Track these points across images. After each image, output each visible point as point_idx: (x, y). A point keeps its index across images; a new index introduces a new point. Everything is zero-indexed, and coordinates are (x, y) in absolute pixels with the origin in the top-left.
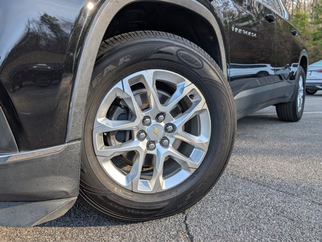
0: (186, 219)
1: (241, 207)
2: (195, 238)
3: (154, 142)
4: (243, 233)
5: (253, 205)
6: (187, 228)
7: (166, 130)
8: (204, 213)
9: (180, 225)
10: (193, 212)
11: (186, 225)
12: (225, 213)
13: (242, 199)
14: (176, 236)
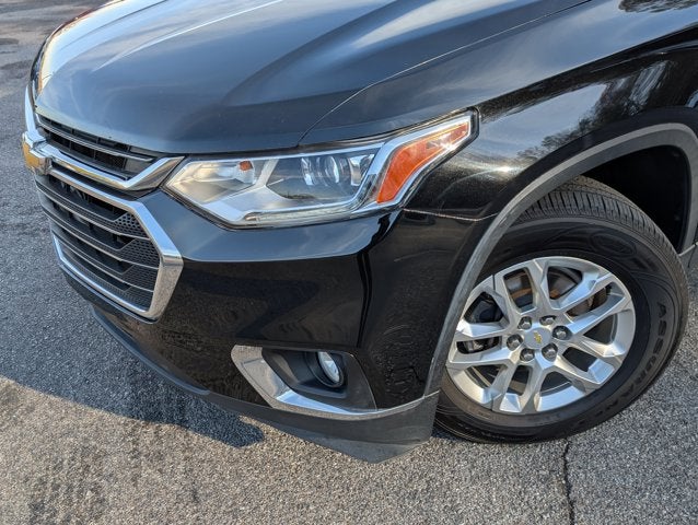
0: (567, 451)
1: (665, 446)
2: (573, 488)
3: (532, 352)
4: (650, 496)
5: (687, 445)
6: (566, 468)
7: (554, 335)
8: (597, 447)
9: (556, 460)
10: (581, 440)
11: (566, 462)
12: (632, 454)
13: (673, 428)
14: (546, 479)
